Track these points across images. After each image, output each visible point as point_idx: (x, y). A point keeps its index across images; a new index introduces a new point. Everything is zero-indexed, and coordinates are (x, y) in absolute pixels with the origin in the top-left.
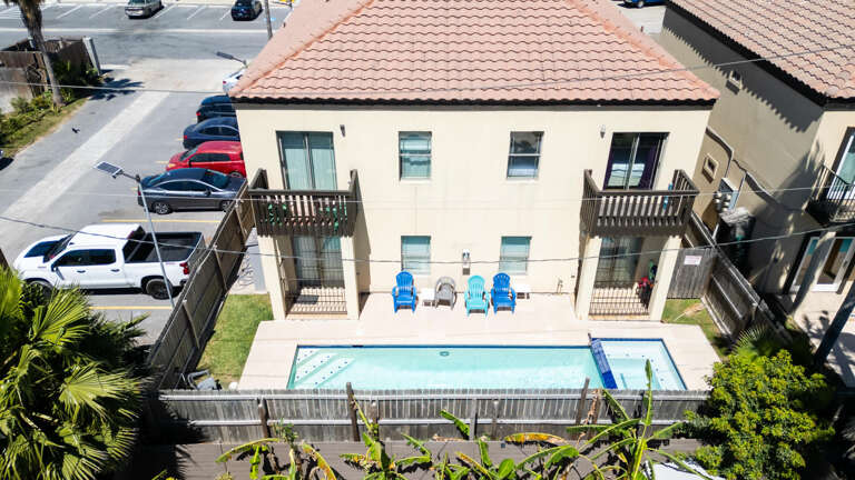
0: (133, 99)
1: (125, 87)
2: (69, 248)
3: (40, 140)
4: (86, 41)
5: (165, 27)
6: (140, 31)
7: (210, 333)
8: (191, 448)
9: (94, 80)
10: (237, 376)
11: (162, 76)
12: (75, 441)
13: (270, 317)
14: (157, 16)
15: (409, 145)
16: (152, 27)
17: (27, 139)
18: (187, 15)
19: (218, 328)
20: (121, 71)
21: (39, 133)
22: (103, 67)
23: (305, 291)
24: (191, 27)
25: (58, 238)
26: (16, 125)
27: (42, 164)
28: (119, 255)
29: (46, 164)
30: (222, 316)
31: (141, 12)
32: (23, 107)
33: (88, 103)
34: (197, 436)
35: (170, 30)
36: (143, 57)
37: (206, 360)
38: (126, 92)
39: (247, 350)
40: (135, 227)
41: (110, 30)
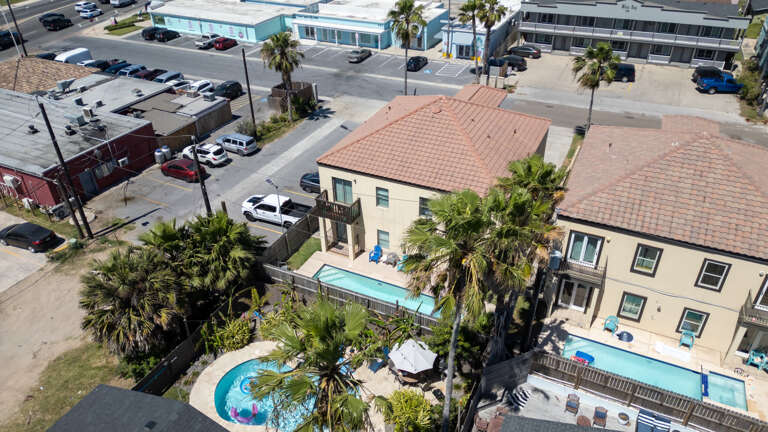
0: (325, 122)
1: (326, 113)
2: (262, 203)
3: (276, 140)
4: (314, 85)
5: (366, 71)
6: (350, 73)
7: (297, 250)
8: (269, 286)
9: (313, 108)
10: (298, 268)
11: (347, 109)
12: (230, 267)
13: (321, 250)
14: (364, 63)
15: (381, 192)
16: (359, 71)
17: (271, 139)
18: (382, 62)
19: (300, 250)
20: (329, 102)
21: (277, 137)
22: (320, 98)
23: (340, 243)
24: (379, 74)
25: (260, 196)
26: (269, 130)
27: (273, 154)
28: (278, 209)
29: (273, 155)
30: (305, 245)
31: (355, 60)
32: (275, 121)
33: (305, 121)
34: (272, 282)
35: (367, 74)
36: (345, 93)
37: (290, 259)
38: (326, 117)
39: (306, 260)
40: (287, 199)
41: (335, 70)
